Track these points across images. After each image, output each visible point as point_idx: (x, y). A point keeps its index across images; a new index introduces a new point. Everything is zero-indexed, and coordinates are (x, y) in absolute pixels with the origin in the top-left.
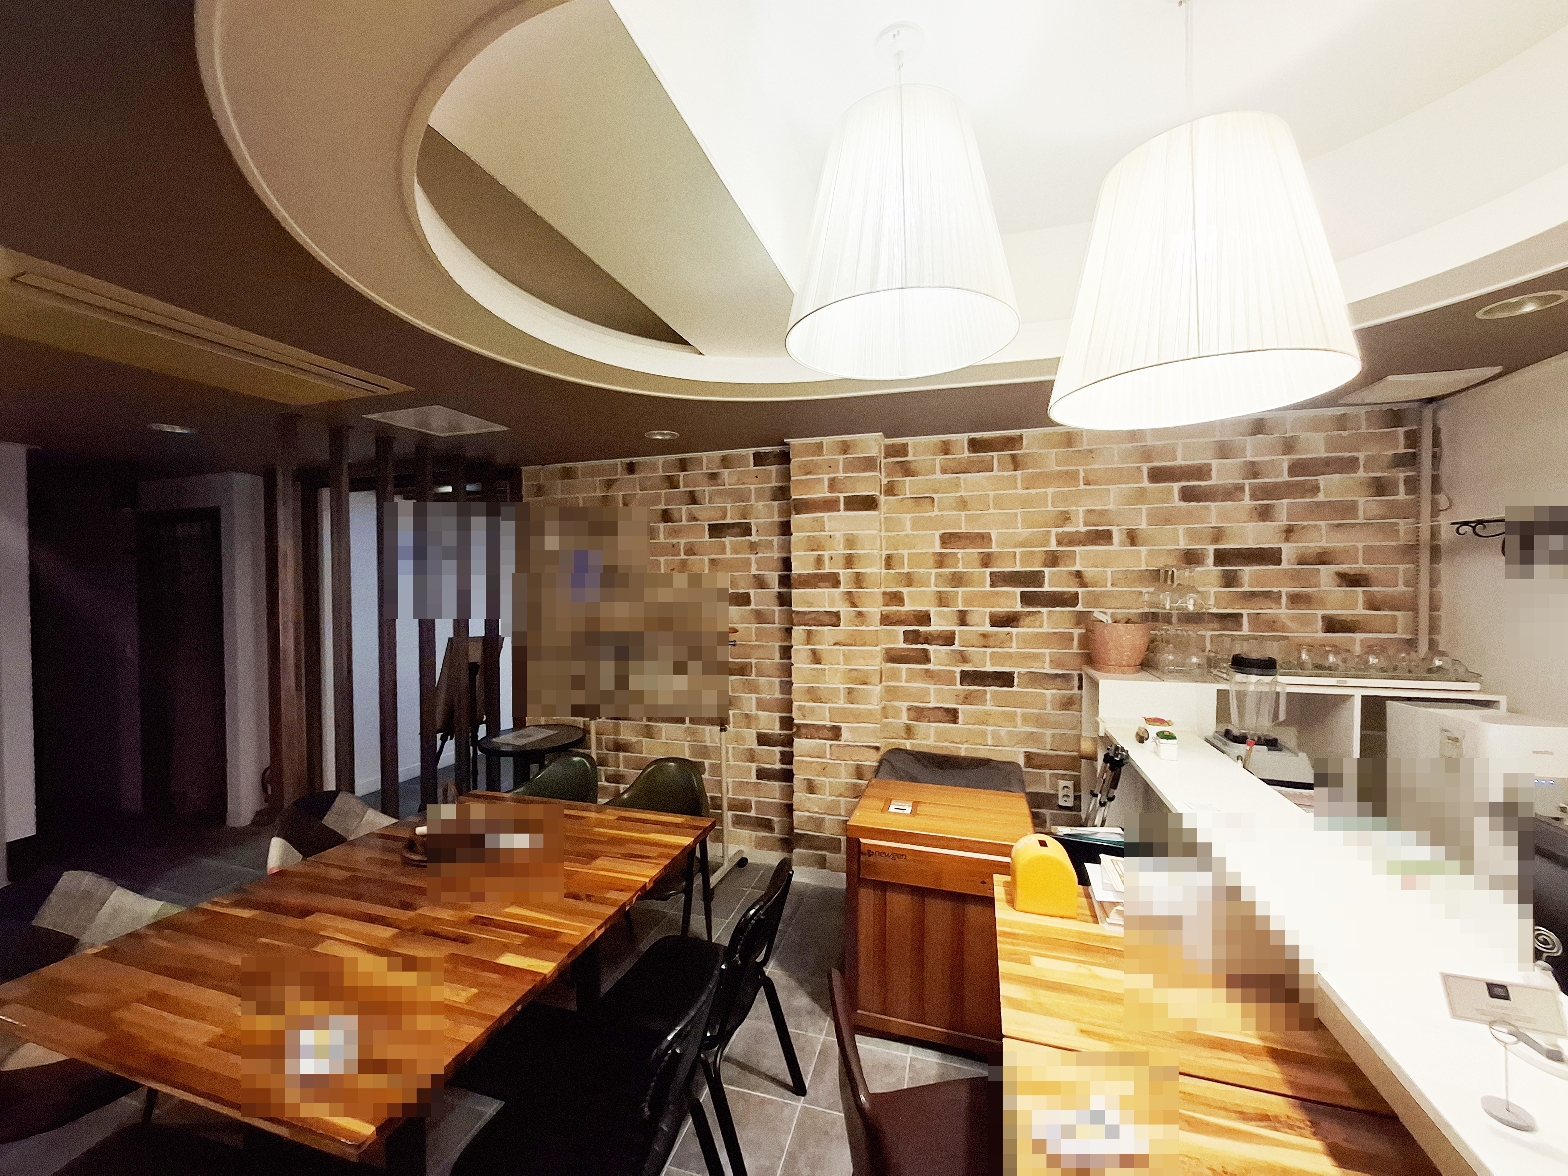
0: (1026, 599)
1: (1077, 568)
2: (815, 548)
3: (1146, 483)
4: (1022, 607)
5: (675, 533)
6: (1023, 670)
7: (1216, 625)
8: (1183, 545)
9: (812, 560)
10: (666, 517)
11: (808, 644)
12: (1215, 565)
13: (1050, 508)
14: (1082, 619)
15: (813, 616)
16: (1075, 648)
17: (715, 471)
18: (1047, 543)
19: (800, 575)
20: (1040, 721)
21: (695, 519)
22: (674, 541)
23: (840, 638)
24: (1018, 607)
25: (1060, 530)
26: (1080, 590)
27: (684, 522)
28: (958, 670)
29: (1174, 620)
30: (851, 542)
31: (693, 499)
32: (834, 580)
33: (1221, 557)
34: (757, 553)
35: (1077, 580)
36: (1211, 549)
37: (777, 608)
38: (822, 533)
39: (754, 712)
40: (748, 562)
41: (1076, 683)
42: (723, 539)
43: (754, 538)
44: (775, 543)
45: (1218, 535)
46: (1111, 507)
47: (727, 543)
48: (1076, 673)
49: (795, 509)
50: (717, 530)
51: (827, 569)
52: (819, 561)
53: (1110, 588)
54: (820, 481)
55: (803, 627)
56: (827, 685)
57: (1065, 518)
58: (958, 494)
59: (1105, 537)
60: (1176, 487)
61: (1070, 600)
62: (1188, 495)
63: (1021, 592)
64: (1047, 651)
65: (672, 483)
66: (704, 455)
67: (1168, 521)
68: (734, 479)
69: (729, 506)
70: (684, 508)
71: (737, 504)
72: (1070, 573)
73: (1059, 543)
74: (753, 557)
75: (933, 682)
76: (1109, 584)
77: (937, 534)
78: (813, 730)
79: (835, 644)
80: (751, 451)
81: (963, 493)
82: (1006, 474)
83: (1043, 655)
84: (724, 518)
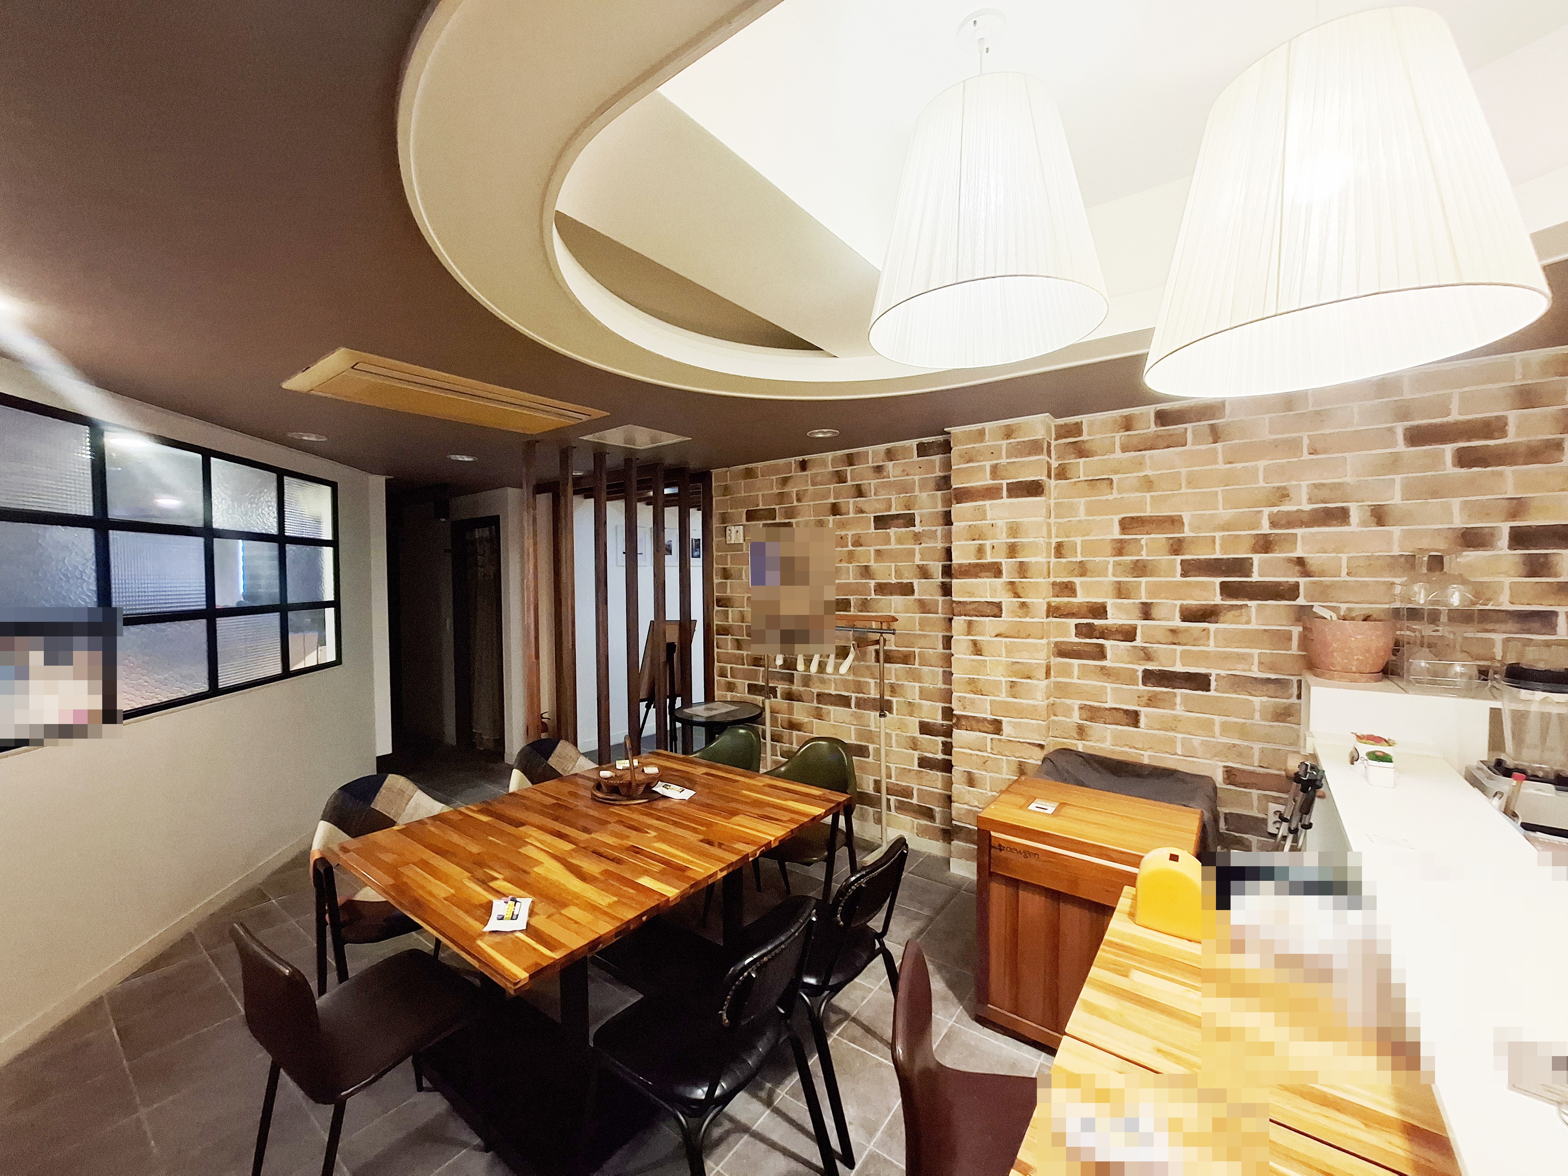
0: (1227, 590)
1: (1299, 553)
2: (977, 537)
3: (1401, 446)
4: (1222, 600)
5: (842, 525)
6: (1223, 673)
7: (1511, 626)
8: (1459, 521)
9: (973, 550)
10: (835, 510)
11: (969, 634)
12: (1511, 547)
13: (1262, 484)
14: (1303, 615)
15: (973, 606)
16: (1295, 648)
17: (881, 464)
18: (1257, 525)
19: (960, 565)
20: (1243, 732)
21: (862, 512)
22: (843, 533)
23: (1001, 629)
24: (1217, 600)
25: (1275, 509)
26: (1302, 581)
27: (851, 515)
28: (1140, 669)
29: (1444, 618)
30: (1014, 530)
31: (859, 492)
32: (996, 570)
33: (1519, 538)
34: (921, 544)
35: (1297, 568)
36: (1505, 528)
37: (941, 599)
38: (984, 522)
39: (917, 701)
40: (911, 553)
41: (1295, 691)
42: (888, 530)
43: (918, 528)
44: (939, 534)
45: (1517, 507)
46: (1347, 479)
47: (892, 534)
48: (1295, 679)
49: (956, 499)
50: (881, 522)
51: (989, 559)
52: (980, 550)
53: (1344, 577)
54: (982, 468)
55: (963, 617)
56: (988, 678)
57: (1283, 495)
58: (1144, 474)
59: (1341, 516)
60: (1448, 450)
61: (1292, 592)
62: (1464, 459)
63: (1222, 583)
64: (1256, 652)
65: (840, 478)
66: (870, 449)
67: (1435, 494)
68: (898, 471)
69: (893, 498)
70: (852, 501)
71: (902, 495)
72: (1290, 560)
73: (1273, 524)
74: (917, 547)
75: (1110, 681)
76: (1344, 571)
77: (1116, 519)
78: (974, 723)
79: (996, 636)
80: (914, 443)
81: (1149, 472)
82: (1203, 447)
83: (1251, 656)
84: (889, 509)
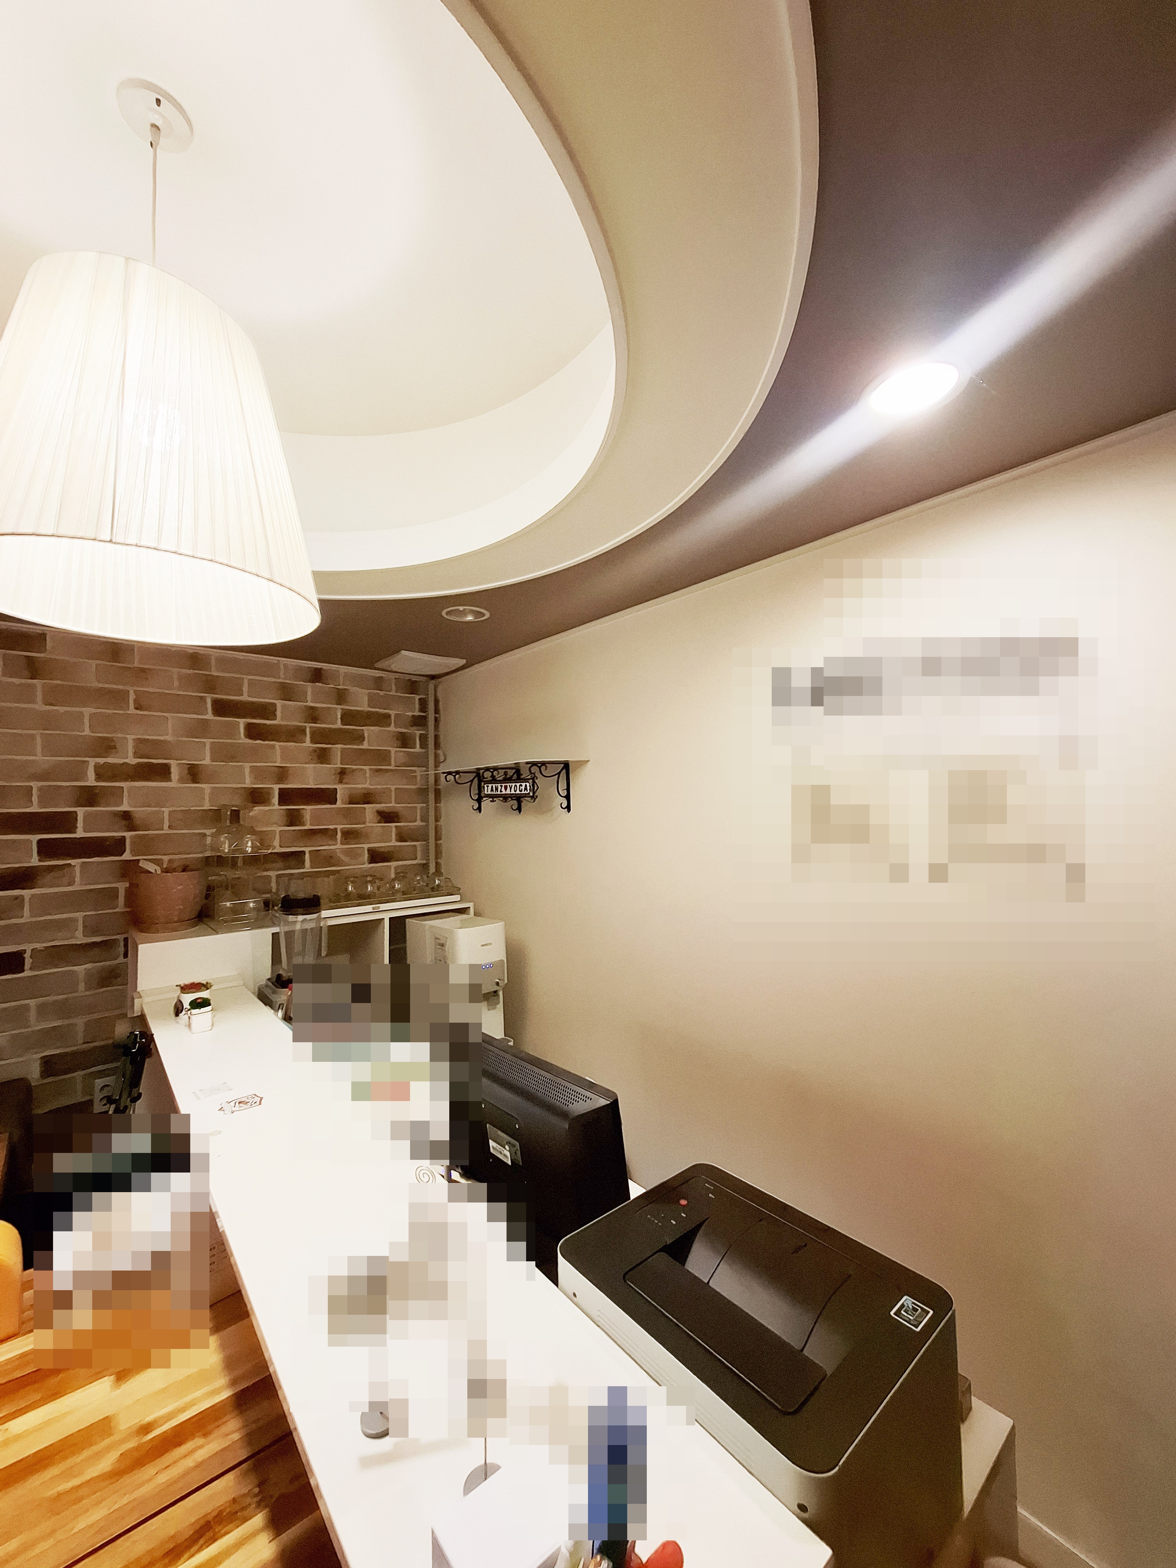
0: (46, 849)
1: (125, 807)
3: (210, 716)
4: (40, 861)
6: (39, 946)
7: (280, 864)
8: (248, 782)
12: (280, 804)
13: (87, 732)
14: (130, 870)
16: (121, 905)
18: (82, 776)
20: (64, 1009)
24: (35, 861)
25: (101, 761)
26: (128, 835)
29: (240, 863)
33: (286, 797)
35: (124, 822)
36: (276, 788)
41: (122, 949)
45: (282, 774)
46: (168, 738)
48: (120, 937)
53: (166, 830)
57: (107, 746)
59: (163, 772)
60: (242, 722)
61: (117, 846)
62: (253, 732)
63: (40, 842)
64: (79, 915)
67: (233, 758)
72: (116, 814)
73: (99, 777)
76: (166, 826)
82: (17, 681)
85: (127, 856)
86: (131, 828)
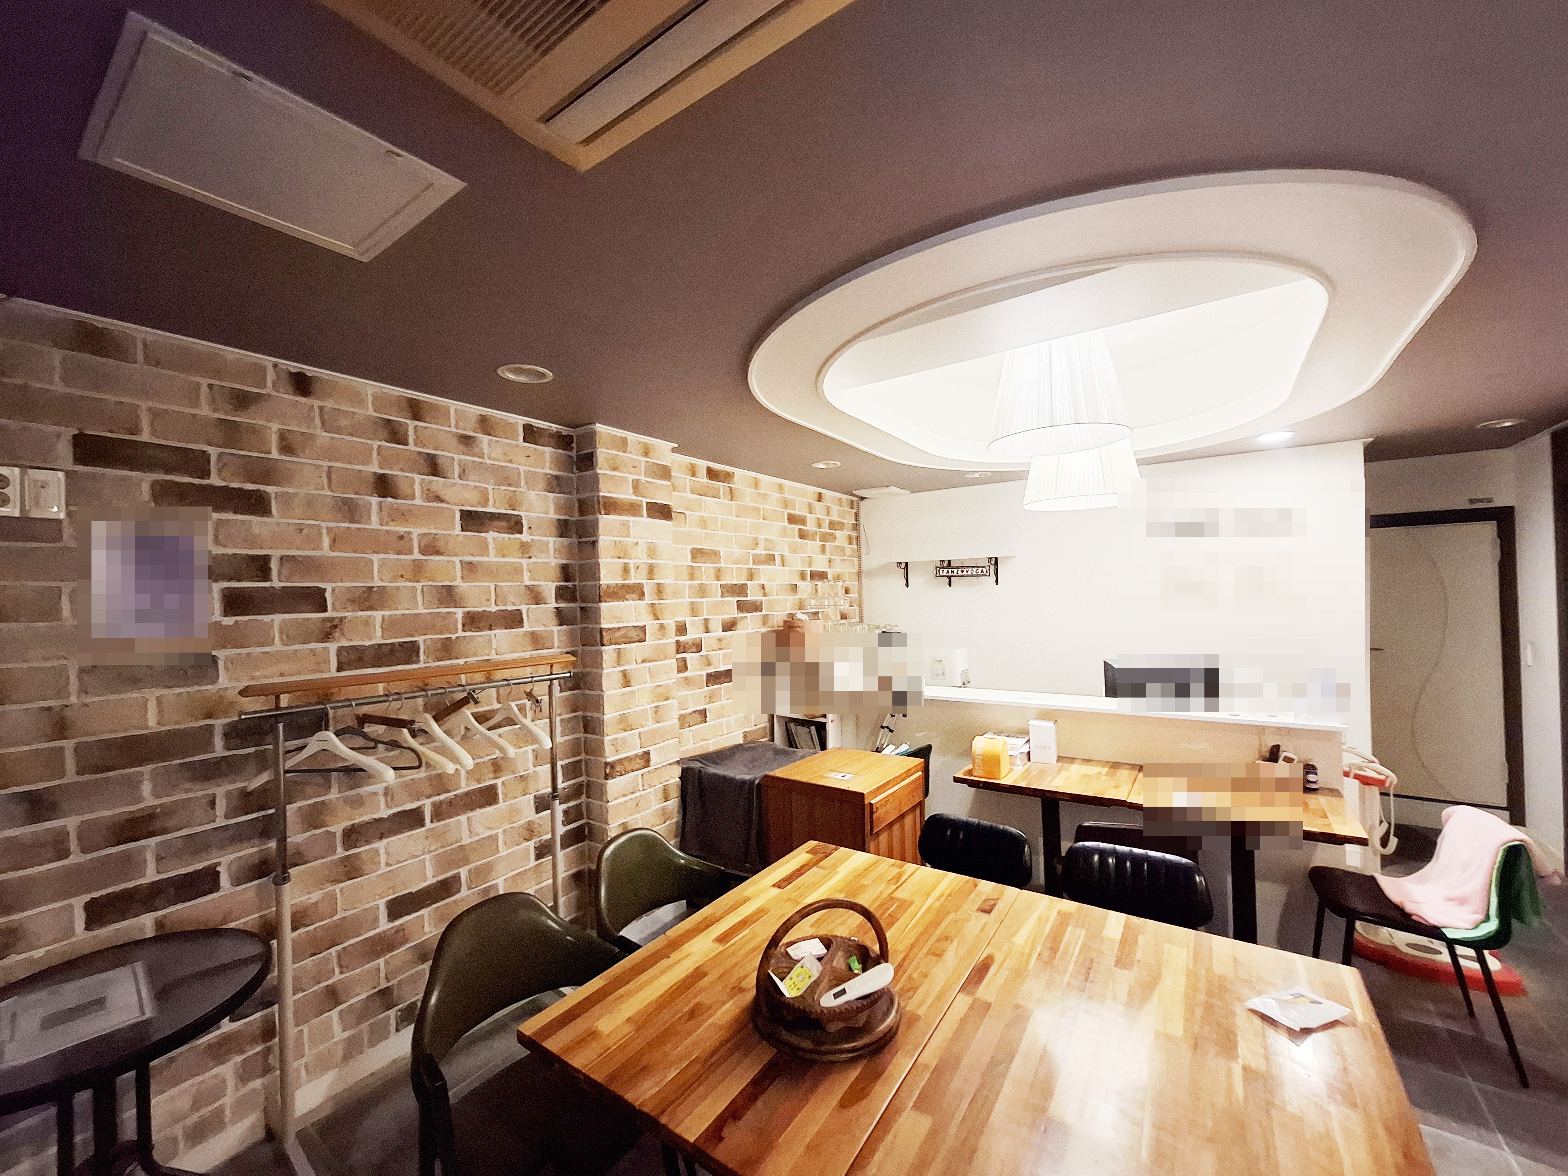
0: (740, 607)
1: (763, 582)
2: (622, 555)
3: (787, 524)
4: (737, 614)
5: (402, 516)
6: (737, 667)
8: (800, 567)
9: (619, 570)
10: (383, 487)
11: (619, 664)
12: (810, 580)
13: (749, 534)
14: (765, 620)
15: (623, 632)
17: (471, 434)
18: (747, 562)
19: (608, 586)
21: (439, 499)
23: (647, 654)
25: (754, 552)
26: (762, 599)
27: (418, 501)
28: (704, 673)
30: (652, 551)
31: (433, 467)
32: (638, 591)
33: (812, 576)
34: (530, 557)
35: (762, 591)
36: (809, 570)
37: (556, 629)
38: (627, 539)
40: (517, 569)
42: (483, 534)
43: (525, 537)
44: (551, 546)
45: (810, 562)
46: (773, 538)
47: (490, 540)
49: (605, 509)
50: (473, 520)
51: (632, 580)
52: (626, 570)
54: (625, 479)
57: (756, 543)
58: (700, 514)
59: (772, 559)
60: (797, 528)
61: (759, 606)
62: (801, 534)
63: (737, 602)
65: (396, 435)
66: (454, 406)
67: (794, 552)
68: (497, 452)
69: (490, 487)
70: (418, 478)
71: (503, 488)
72: (760, 586)
74: (525, 562)
75: (690, 688)
77: (689, 551)
78: (626, 763)
79: (642, 662)
80: (521, 420)
81: (703, 514)
82: (728, 501)
84: (486, 505)
85: (764, 613)
86: (765, 595)
